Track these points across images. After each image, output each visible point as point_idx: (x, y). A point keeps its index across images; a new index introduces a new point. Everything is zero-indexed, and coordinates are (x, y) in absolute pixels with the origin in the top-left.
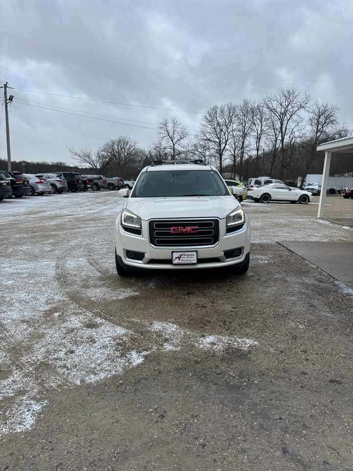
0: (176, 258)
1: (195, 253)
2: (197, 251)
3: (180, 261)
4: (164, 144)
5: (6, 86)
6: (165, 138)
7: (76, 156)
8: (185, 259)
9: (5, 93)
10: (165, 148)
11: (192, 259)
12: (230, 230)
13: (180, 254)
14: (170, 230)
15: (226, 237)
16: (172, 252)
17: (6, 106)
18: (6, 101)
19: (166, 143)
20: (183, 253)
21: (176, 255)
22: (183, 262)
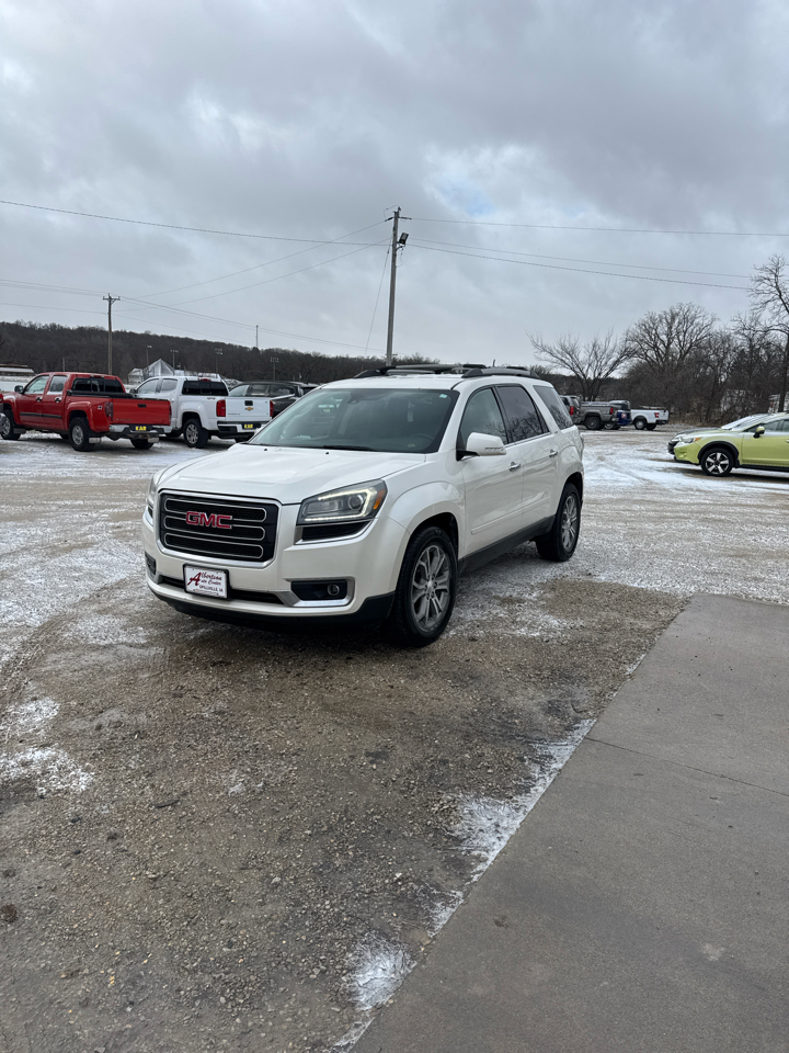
0: (191, 580)
1: (223, 575)
2: (227, 572)
3: (198, 587)
4: (766, 318)
5: (397, 214)
6: (771, 304)
7: (544, 353)
8: (206, 586)
9: (395, 229)
10: (766, 331)
11: (218, 587)
12: (309, 532)
13: (197, 571)
14: (183, 516)
15: (293, 548)
16: (184, 566)
17: (394, 256)
18: (394, 246)
19: (770, 316)
20: (202, 571)
21: (191, 573)
22: (202, 591)
